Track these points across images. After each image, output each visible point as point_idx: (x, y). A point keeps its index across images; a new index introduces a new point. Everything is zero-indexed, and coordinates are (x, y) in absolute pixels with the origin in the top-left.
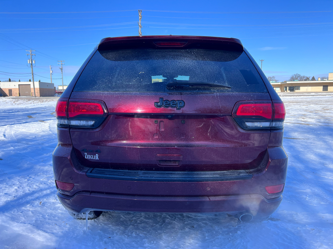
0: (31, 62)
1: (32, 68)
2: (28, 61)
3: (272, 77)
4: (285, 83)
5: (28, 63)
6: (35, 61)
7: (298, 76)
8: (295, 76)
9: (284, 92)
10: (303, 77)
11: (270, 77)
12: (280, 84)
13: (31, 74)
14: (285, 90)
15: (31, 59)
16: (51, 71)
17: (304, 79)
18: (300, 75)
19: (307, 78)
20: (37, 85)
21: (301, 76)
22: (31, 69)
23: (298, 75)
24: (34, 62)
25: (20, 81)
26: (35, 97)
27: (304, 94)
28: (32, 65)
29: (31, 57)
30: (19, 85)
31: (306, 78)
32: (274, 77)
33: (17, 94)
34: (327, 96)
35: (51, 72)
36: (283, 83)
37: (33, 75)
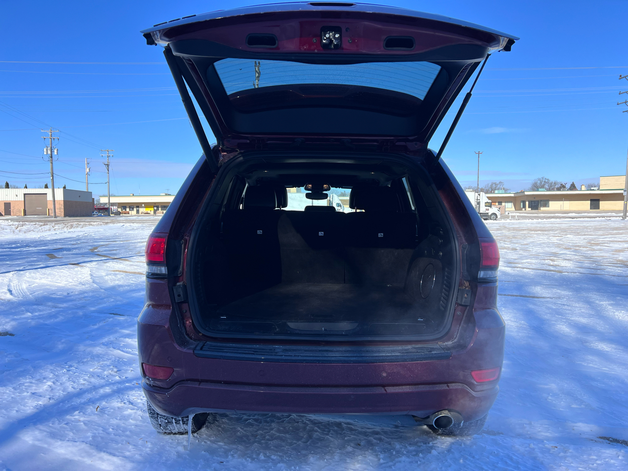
0: (49, 152)
1: (52, 163)
2: (45, 150)
3: (498, 183)
4: (521, 194)
5: (45, 153)
6: (57, 150)
7: (545, 182)
8: (539, 182)
9: (522, 210)
10: (554, 183)
11: (495, 184)
12: (513, 195)
13: (50, 175)
14: (522, 207)
15: (50, 146)
16: (88, 169)
17: (557, 186)
18: (548, 180)
19: (562, 185)
20: (60, 195)
21: (550, 182)
22: (50, 164)
23: (545, 179)
24: (55, 151)
25: (26, 187)
26: (55, 218)
27: (557, 215)
28: (51, 157)
29: (50, 143)
30: (25, 194)
31: (560, 185)
32: (502, 183)
33: (20, 211)
34: (598, 218)
35: (88, 171)
36: (519, 195)
37: (53, 176)
